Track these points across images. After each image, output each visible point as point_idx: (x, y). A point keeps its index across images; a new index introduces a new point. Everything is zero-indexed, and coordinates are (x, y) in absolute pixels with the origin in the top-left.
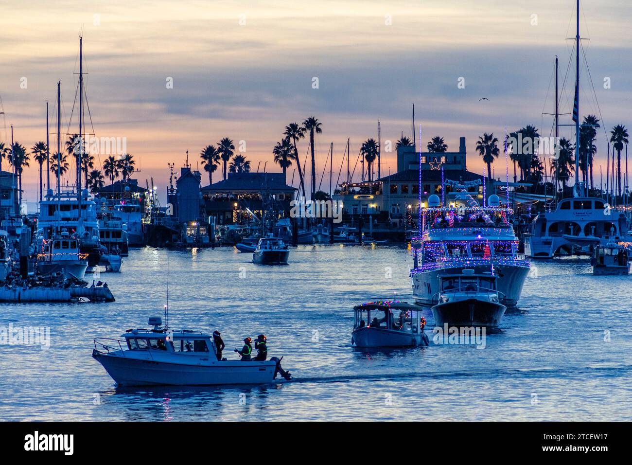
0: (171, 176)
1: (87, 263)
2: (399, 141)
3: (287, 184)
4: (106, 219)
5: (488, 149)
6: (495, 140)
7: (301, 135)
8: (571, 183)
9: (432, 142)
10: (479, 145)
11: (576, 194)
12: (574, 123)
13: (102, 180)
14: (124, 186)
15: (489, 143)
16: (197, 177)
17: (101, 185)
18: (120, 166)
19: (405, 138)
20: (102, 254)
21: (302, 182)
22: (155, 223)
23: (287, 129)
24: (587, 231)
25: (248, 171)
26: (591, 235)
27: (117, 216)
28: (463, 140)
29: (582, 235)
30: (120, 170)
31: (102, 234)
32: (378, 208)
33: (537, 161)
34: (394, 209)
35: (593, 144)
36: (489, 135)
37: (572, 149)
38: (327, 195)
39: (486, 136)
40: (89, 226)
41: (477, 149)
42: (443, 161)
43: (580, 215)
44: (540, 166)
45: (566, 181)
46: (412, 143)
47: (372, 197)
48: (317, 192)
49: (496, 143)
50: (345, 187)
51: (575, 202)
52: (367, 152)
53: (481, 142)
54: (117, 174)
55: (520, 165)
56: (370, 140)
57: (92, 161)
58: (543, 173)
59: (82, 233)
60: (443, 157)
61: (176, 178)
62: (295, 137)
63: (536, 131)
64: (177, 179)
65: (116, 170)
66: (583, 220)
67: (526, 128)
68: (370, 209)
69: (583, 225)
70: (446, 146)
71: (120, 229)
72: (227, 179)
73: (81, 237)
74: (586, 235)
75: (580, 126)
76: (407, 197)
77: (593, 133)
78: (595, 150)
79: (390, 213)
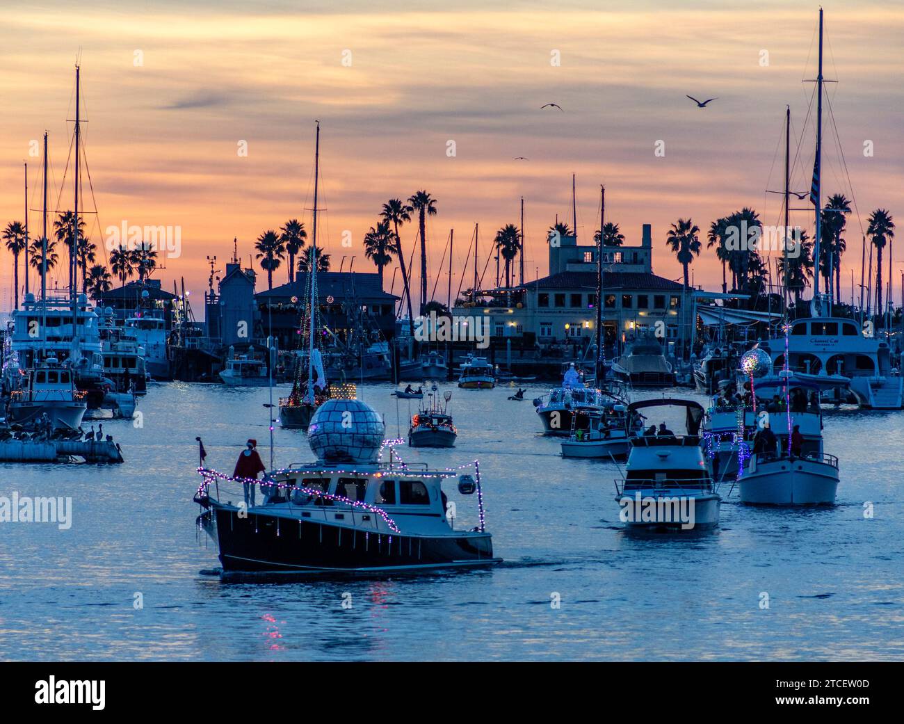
0: (211, 276)
1: (86, 405)
2: (553, 229)
3: (384, 290)
4: (113, 339)
5: (685, 243)
6: (695, 229)
7: (406, 217)
8: (808, 294)
9: (602, 230)
10: (672, 236)
11: (814, 313)
12: (813, 206)
13: (108, 279)
14: (140, 290)
15: (687, 233)
16: (250, 277)
17: (106, 287)
18: (134, 260)
19: (561, 224)
20: (106, 392)
21: (407, 288)
22: (187, 346)
23: (385, 208)
24: (831, 367)
25: (326, 269)
26: (837, 373)
27: (129, 335)
28: (647, 229)
29: (823, 374)
30: (135, 266)
31: (107, 361)
32: (519, 328)
33: (758, 262)
34: (543, 330)
35: (840, 237)
36: (685, 221)
37: (809, 244)
38: (444, 307)
39: (681, 222)
40: (87, 349)
41: (668, 243)
42: (618, 259)
43: (821, 343)
44: (762, 268)
45: (800, 292)
46: (571, 232)
47: (511, 311)
48: (429, 303)
49: (696, 234)
50: (471, 296)
51: (813, 325)
52: (504, 243)
53: (675, 231)
54: (130, 272)
55: (731, 267)
56: (509, 226)
57: (93, 251)
58: (766, 280)
59: (77, 359)
60: (618, 253)
61: (218, 278)
62: (396, 221)
63: (755, 217)
64: (221, 280)
65: (129, 265)
66: (825, 352)
67: (741, 212)
68: (508, 328)
69: (824, 359)
70: (622, 237)
71: (134, 354)
72: (295, 280)
73: (76, 366)
74: (830, 373)
75: (821, 211)
76: (564, 312)
77: (842, 221)
78: (844, 246)
79: (537, 336)
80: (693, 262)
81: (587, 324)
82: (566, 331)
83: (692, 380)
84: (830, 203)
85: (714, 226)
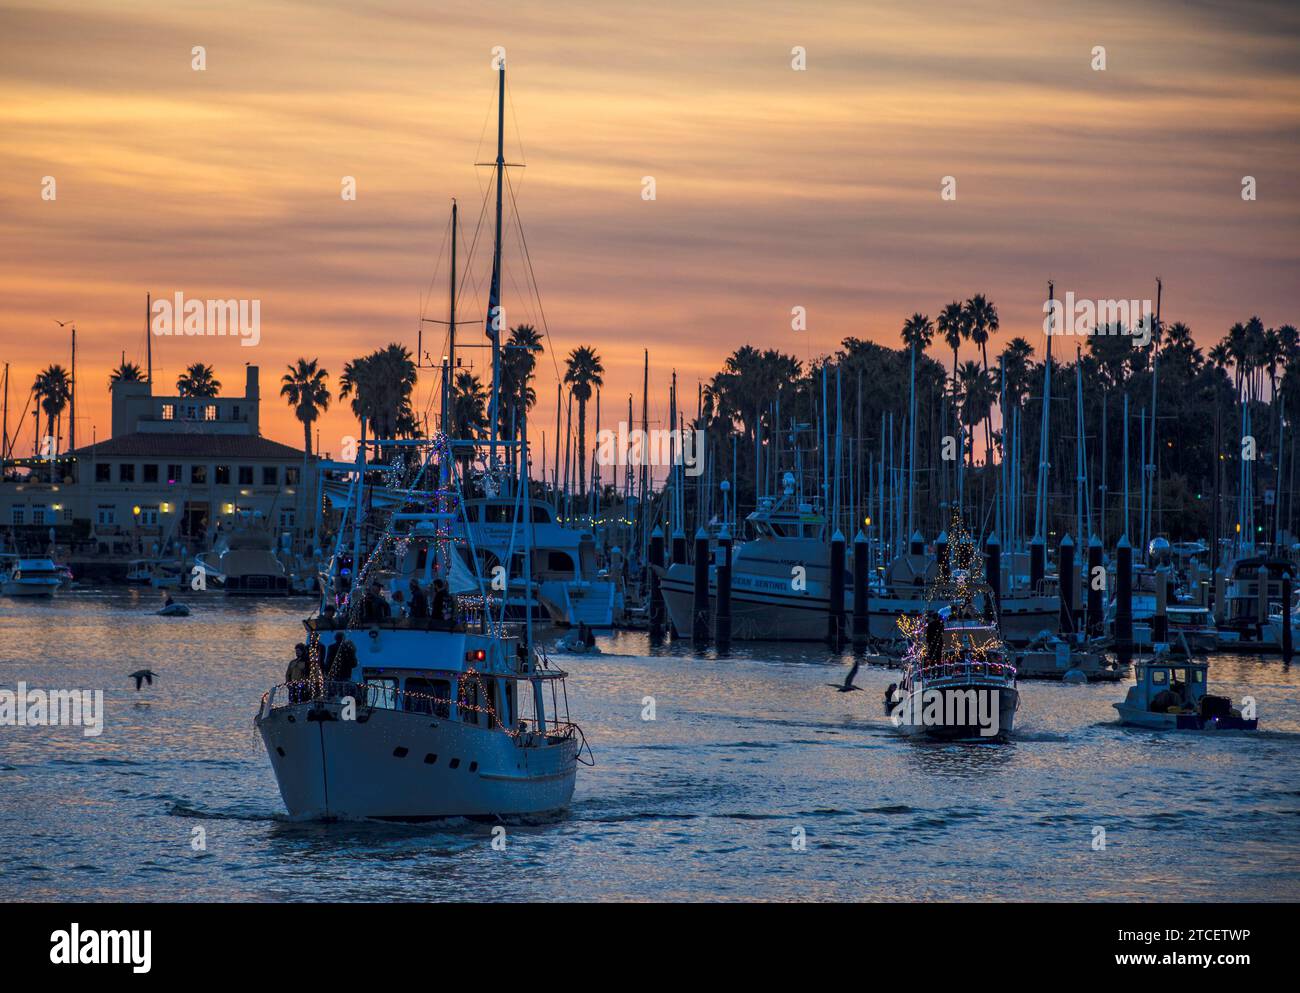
2: (118, 372)
5: (307, 393)
6: (322, 373)
9: (188, 374)
10: (288, 382)
11: (490, 492)
12: (490, 342)
15: (310, 379)
19: (130, 366)
24: (514, 569)
26: (521, 577)
28: (253, 373)
32: (67, 513)
33: (410, 419)
34: (102, 515)
35: (528, 386)
36: (308, 363)
37: (483, 395)
39: (302, 363)
41: (282, 393)
42: (210, 415)
43: (499, 534)
44: (417, 429)
45: (470, 462)
46: (144, 377)
47: (56, 489)
49: (323, 380)
51: (488, 508)
52: (46, 392)
53: (292, 376)
55: (373, 427)
56: (53, 367)
58: (421, 445)
60: (211, 407)
63: (407, 357)
66: (504, 547)
67: (386, 350)
68: (51, 513)
69: (503, 557)
70: (217, 383)
75: (501, 349)
76: (132, 490)
77: (530, 363)
78: (533, 398)
79: (92, 524)
80: (318, 419)
81: (166, 508)
82: (136, 517)
83: (317, 586)
84: (513, 338)
85: (349, 369)
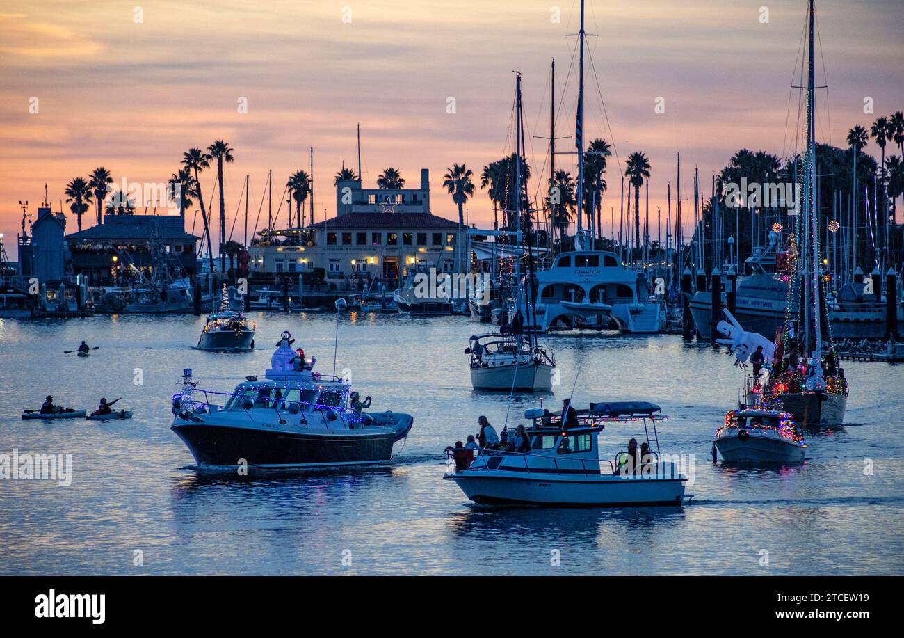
0: (24, 219)
2: (340, 174)
3: (186, 231)
5: (460, 185)
6: (469, 172)
7: (205, 164)
8: (572, 230)
9: (384, 175)
10: (448, 179)
11: (578, 247)
12: (577, 150)
15: (461, 176)
16: (61, 220)
19: (347, 170)
21: (207, 229)
23: (185, 157)
24: (594, 296)
25: (132, 213)
26: (599, 301)
28: (425, 173)
29: (586, 301)
32: (310, 265)
33: (526, 201)
34: (332, 266)
35: (601, 178)
36: (460, 166)
37: (573, 185)
38: (241, 246)
39: (456, 167)
41: (444, 185)
42: (399, 200)
43: (584, 274)
45: (565, 228)
46: (356, 177)
47: (302, 249)
48: (228, 242)
49: (470, 177)
50: (265, 236)
51: (577, 257)
52: (295, 187)
53: (450, 175)
55: (502, 206)
56: (299, 172)
58: (533, 218)
60: (399, 195)
61: (30, 222)
62: (196, 167)
63: (524, 161)
64: (32, 223)
66: (587, 282)
68: (300, 264)
69: (587, 288)
70: (403, 180)
72: (103, 223)
74: (592, 301)
75: (584, 155)
76: (350, 250)
77: (602, 163)
78: (605, 186)
79: (326, 271)
80: (467, 202)
81: (372, 260)
82: (353, 267)
83: (468, 309)
84: (592, 147)
85: (486, 170)
